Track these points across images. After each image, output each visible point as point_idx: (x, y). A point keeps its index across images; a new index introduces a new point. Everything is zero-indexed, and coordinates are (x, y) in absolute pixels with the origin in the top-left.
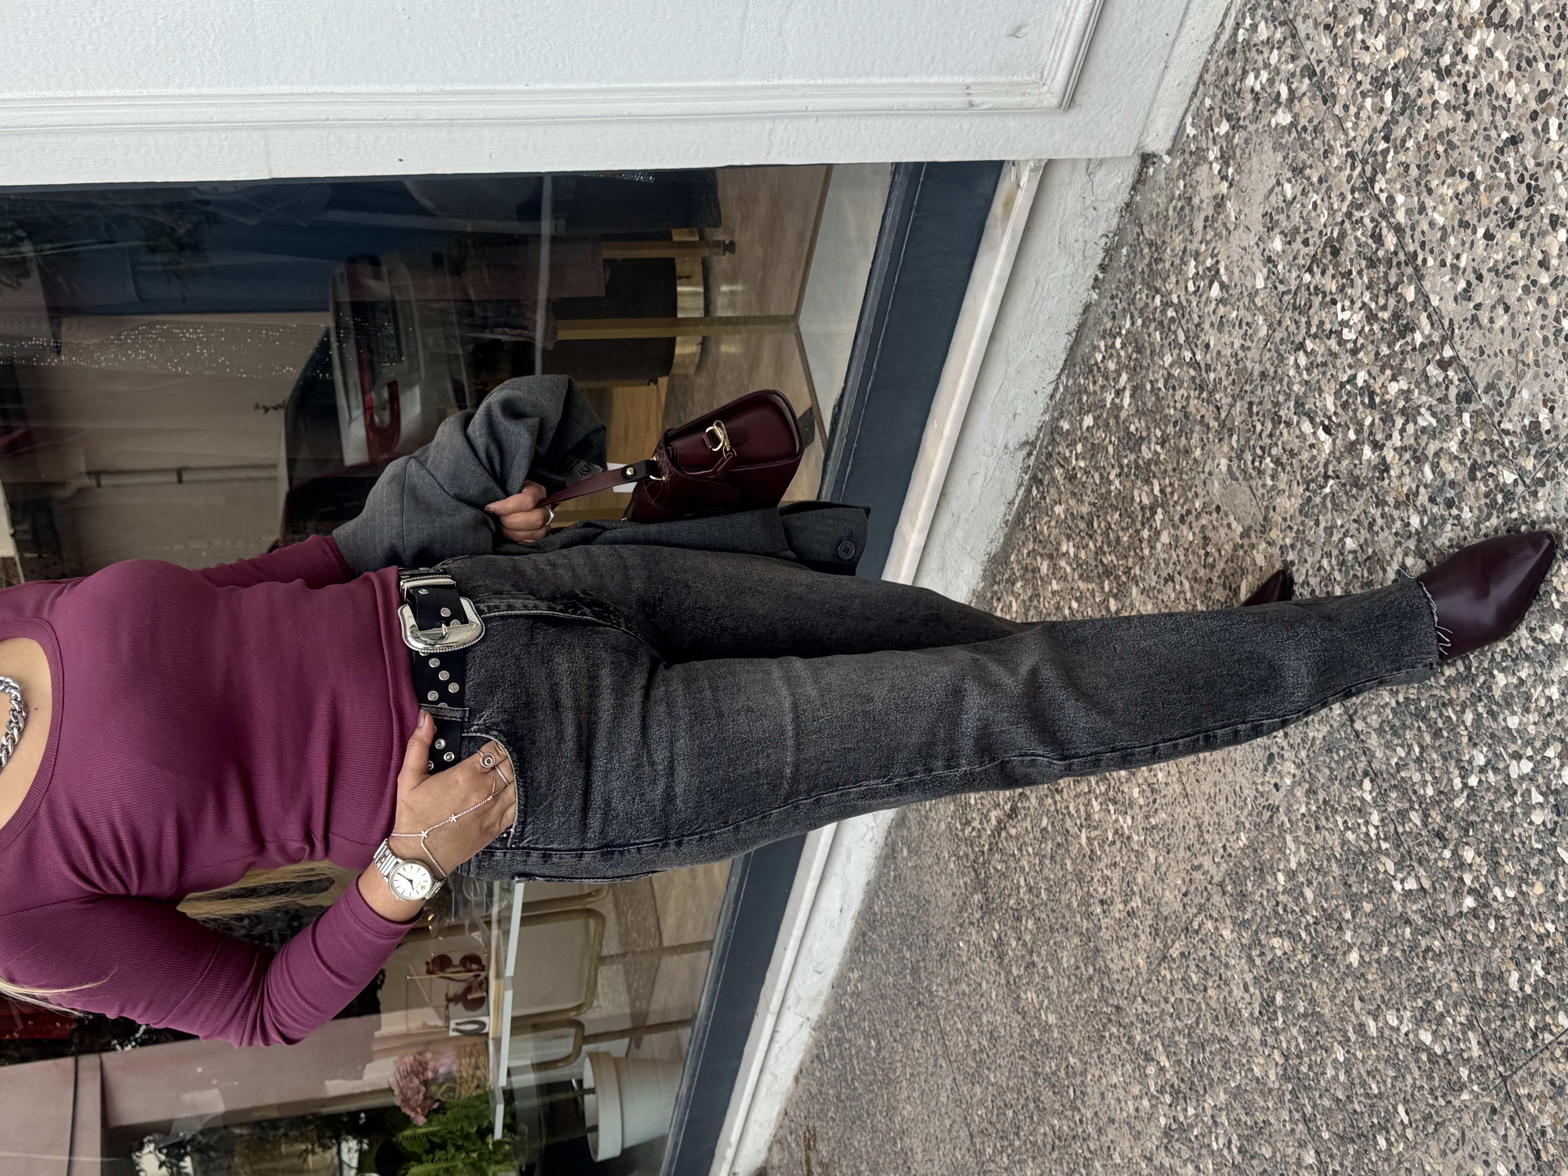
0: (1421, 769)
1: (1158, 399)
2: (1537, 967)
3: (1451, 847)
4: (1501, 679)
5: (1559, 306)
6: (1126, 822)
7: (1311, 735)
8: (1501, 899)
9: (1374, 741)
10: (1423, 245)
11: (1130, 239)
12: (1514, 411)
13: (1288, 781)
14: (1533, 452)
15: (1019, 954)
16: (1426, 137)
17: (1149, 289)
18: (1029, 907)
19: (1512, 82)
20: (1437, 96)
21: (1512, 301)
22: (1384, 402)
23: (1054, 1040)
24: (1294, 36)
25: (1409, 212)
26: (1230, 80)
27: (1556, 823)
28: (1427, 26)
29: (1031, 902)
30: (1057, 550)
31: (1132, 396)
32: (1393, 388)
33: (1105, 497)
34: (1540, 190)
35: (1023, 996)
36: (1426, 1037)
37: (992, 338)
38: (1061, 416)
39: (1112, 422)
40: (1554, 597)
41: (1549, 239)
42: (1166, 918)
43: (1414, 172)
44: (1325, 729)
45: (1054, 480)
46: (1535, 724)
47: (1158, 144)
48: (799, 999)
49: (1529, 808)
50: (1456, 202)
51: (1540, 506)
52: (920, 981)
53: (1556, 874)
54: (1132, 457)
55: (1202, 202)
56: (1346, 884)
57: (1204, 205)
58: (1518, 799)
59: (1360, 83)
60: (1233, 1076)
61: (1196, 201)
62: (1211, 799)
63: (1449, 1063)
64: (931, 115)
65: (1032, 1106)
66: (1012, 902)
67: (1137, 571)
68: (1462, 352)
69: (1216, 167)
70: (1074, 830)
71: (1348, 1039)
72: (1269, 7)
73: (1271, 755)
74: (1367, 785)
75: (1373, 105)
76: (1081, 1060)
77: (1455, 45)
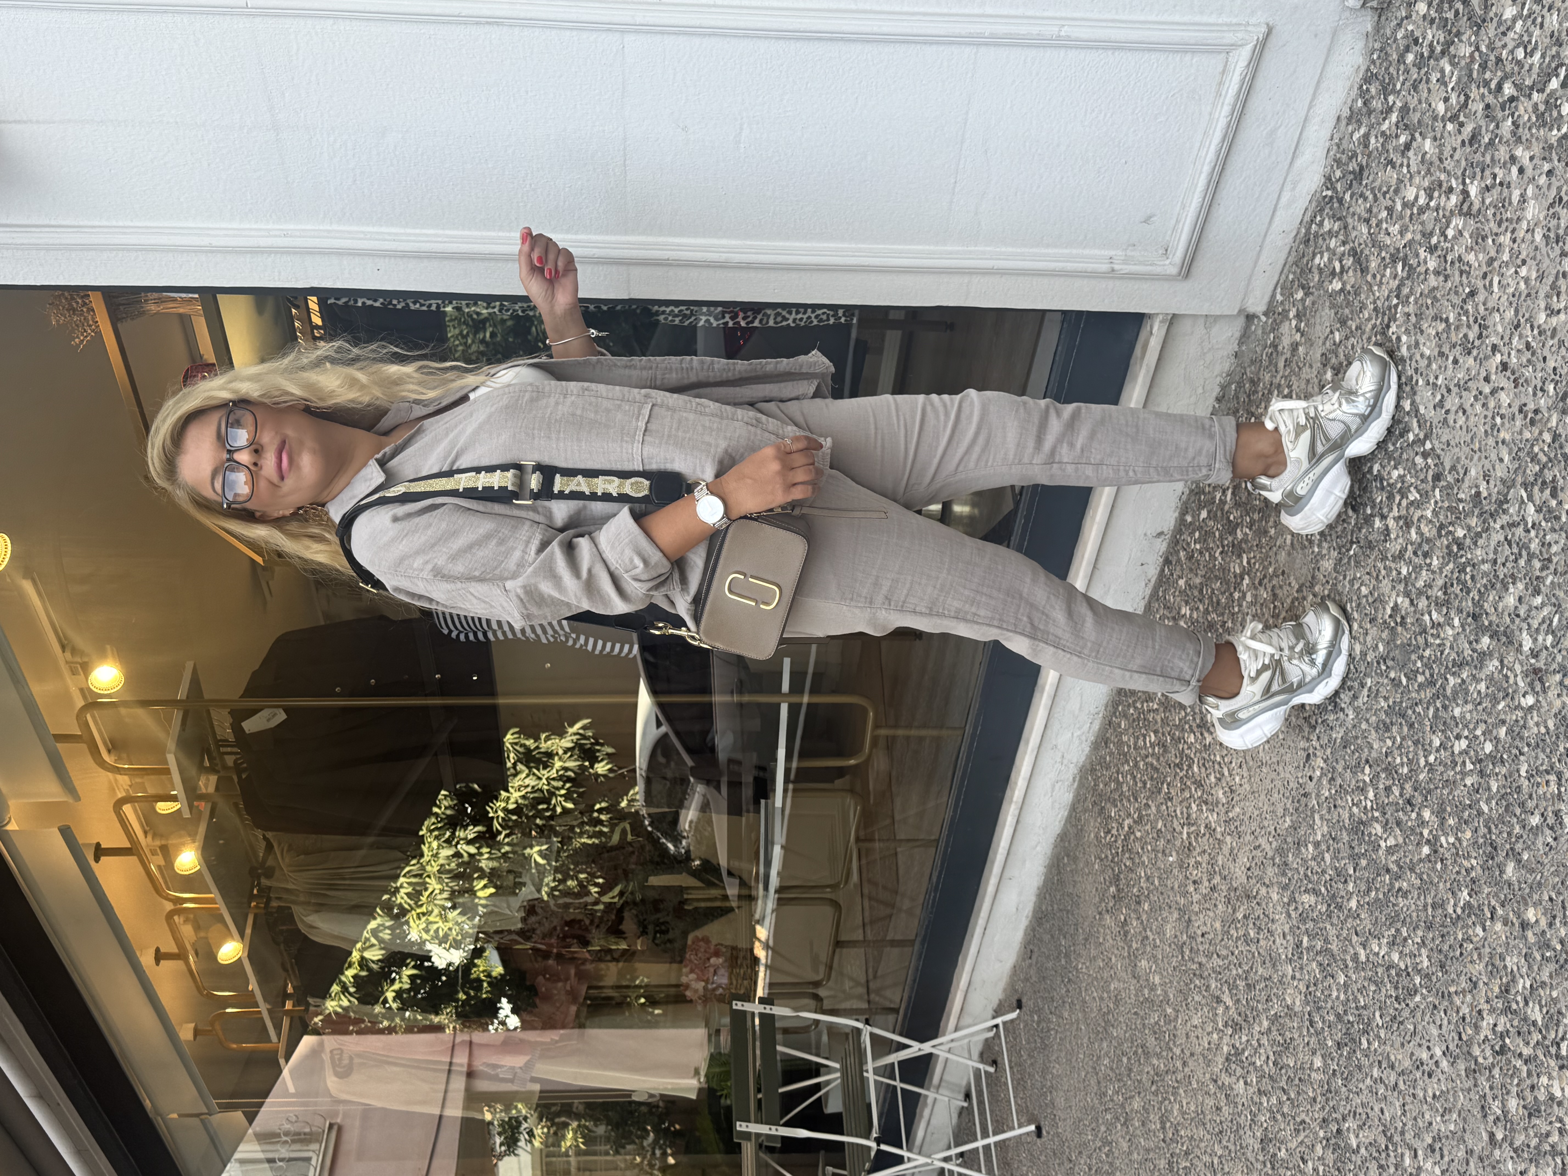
0: (1401, 755)
2: (1465, 893)
3: (1417, 810)
4: (1452, 681)
5: (1495, 408)
6: (1213, 818)
8: (1445, 845)
9: (1373, 737)
10: (1416, 370)
11: (1237, 378)
12: (1465, 485)
13: (1318, 773)
14: (1476, 513)
15: (1137, 930)
16: (1421, 294)
18: (1146, 893)
19: (1473, 253)
20: (1428, 266)
21: (1467, 407)
22: (1389, 485)
23: (1158, 996)
24: (1345, 228)
25: (1409, 348)
26: (1305, 260)
27: (1480, 784)
28: (1424, 217)
29: (1148, 888)
31: (1233, 493)
32: (1395, 474)
33: (1211, 570)
34: (1486, 327)
35: (1139, 964)
36: (1395, 957)
38: (1186, 512)
39: (1219, 514)
40: (1484, 617)
42: (1236, 890)
43: (1413, 319)
45: (1179, 560)
46: (1470, 712)
47: (1257, 307)
49: (1464, 774)
50: (1437, 339)
51: (1479, 552)
52: (1071, 963)
54: (1230, 539)
55: (1284, 348)
56: (1351, 847)
57: (1285, 351)
58: (1458, 769)
59: (1383, 258)
60: (1273, 1006)
61: (1280, 348)
62: (1269, 793)
63: (1408, 974)
64: (1084, 277)
65: (1140, 1050)
66: (1135, 890)
67: (1230, 624)
68: (1437, 446)
69: (1294, 323)
70: (1178, 828)
71: (1347, 967)
72: (1331, 209)
73: (1309, 755)
74: (1367, 770)
75: (1391, 273)
76: (1174, 1009)
77: (1441, 229)
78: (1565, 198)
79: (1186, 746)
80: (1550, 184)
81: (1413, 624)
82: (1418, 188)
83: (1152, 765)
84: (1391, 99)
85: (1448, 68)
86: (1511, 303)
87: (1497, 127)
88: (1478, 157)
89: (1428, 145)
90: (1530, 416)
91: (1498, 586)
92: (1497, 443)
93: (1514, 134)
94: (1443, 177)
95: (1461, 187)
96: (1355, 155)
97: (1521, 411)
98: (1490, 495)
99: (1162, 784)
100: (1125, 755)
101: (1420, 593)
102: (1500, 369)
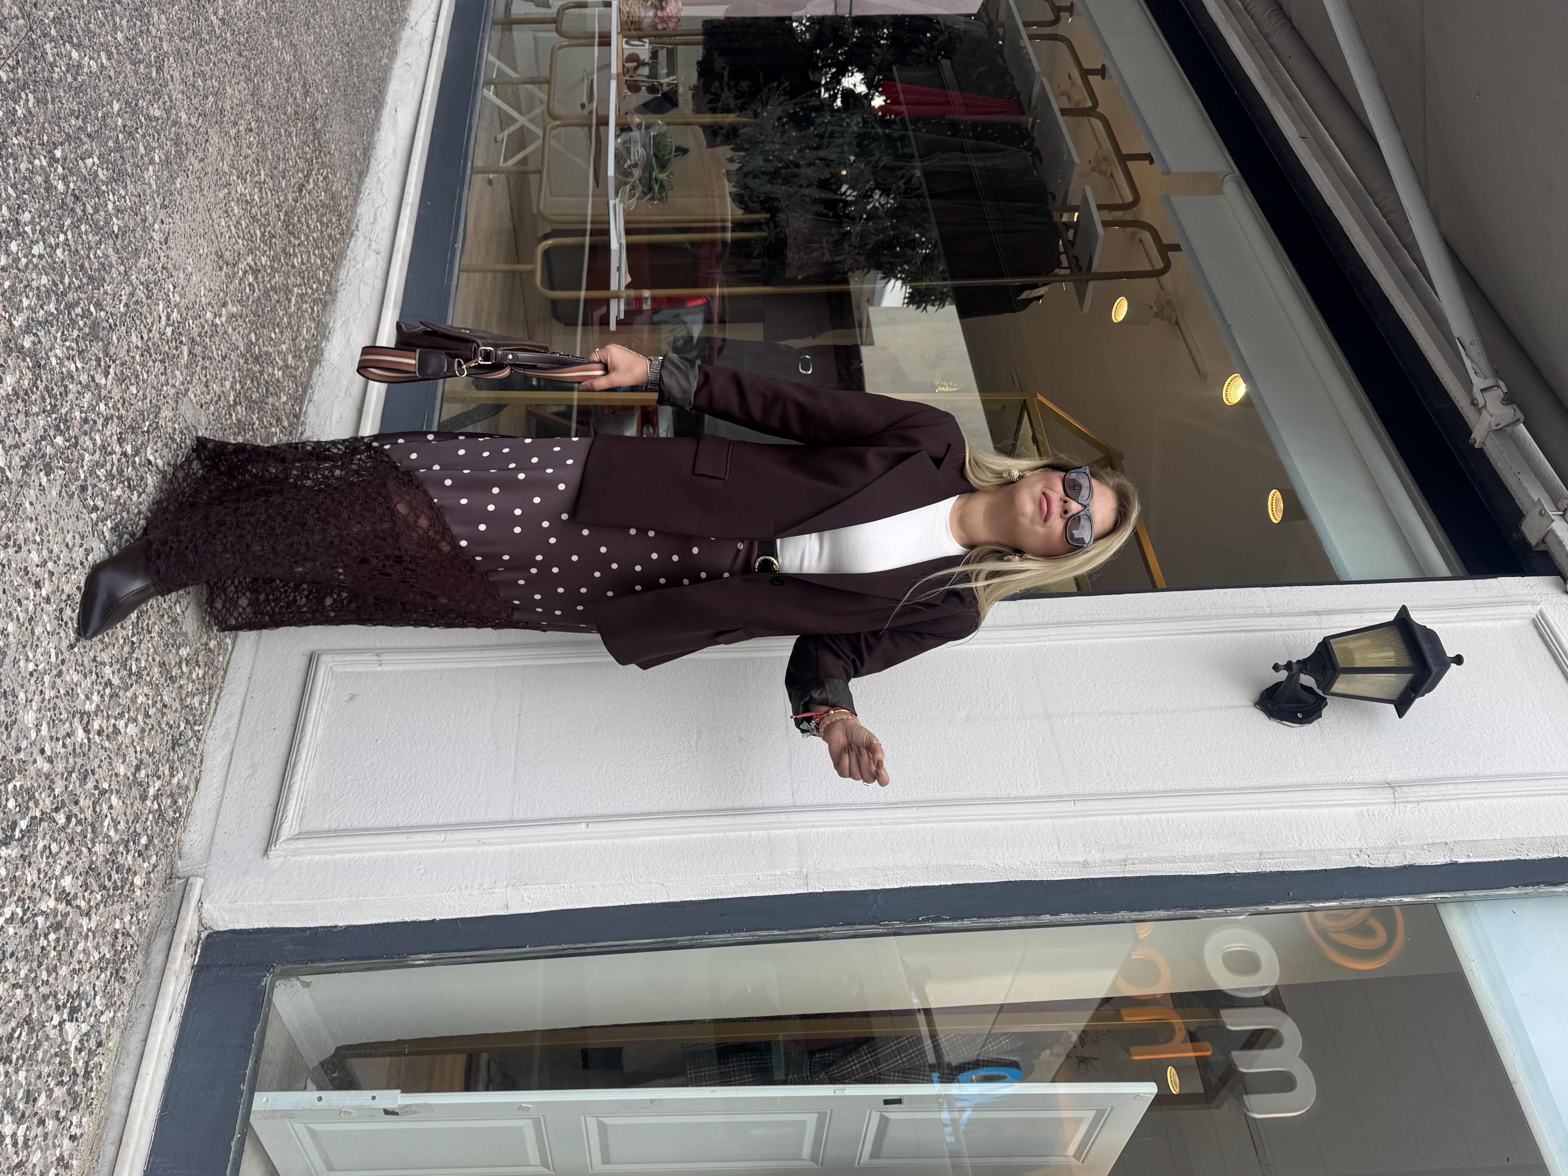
0: (89, 242)
2: (20, 112)
3: (70, 191)
4: (52, 307)
5: (42, 549)
6: (240, 188)
7: (146, 260)
8: (42, 157)
9: (114, 258)
12: (59, 482)
13: (156, 226)
14: (48, 457)
15: (295, 88)
16: (114, 645)
18: (290, 122)
19: (75, 681)
20: (111, 669)
21: (65, 550)
22: (123, 482)
23: (274, 27)
24: (181, 700)
26: (210, 672)
27: (17, 213)
28: (118, 710)
29: (289, 126)
30: (284, 372)
32: (118, 492)
34: (57, 618)
35: (292, 57)
36: (75, 55)
40: (30, 365)
41: (50, 590)
42: (216, 122)
44: (139, 265)
46: (33, 280)
48: (421, 44)
49: (32, 222)
51: (42, 423)
52: (348, 61)
53: (15, 178)
54: (248, 436)
56: (123, 158)
58: (38, 227)
59: (148, 675)
62: (196, 210)
63: (62, 38)
67: (241, 361)
68: (87, 517)
70: (268, 179)
71: (116, 47)
72: (194, 716)
73: (166, 244)
74: (116, 229)
75: (140, 663)
76: (259, 14)
77: (104, 701)
78: (3, 729)
79: (268, 253)
80: (17, 741)
81: (90, 359)
82: (126, 734)
83: (294, 237)
84: (156, 807)
85: (112, 833)
86: (38, 639)
87: (66, 787)
88: (80, 761)
89: (122, 770)
90: (12, 543)
91: (21, 393)
92: (37, 519)
93: (53, 782)
94: (107, 744)
95: (91, 736)
96: (180, 759)
97: (20, 547)
98: (38, 474)
99: (285, 220)
100: (317, 247)
101: (87, 387)
102: (41, 583)
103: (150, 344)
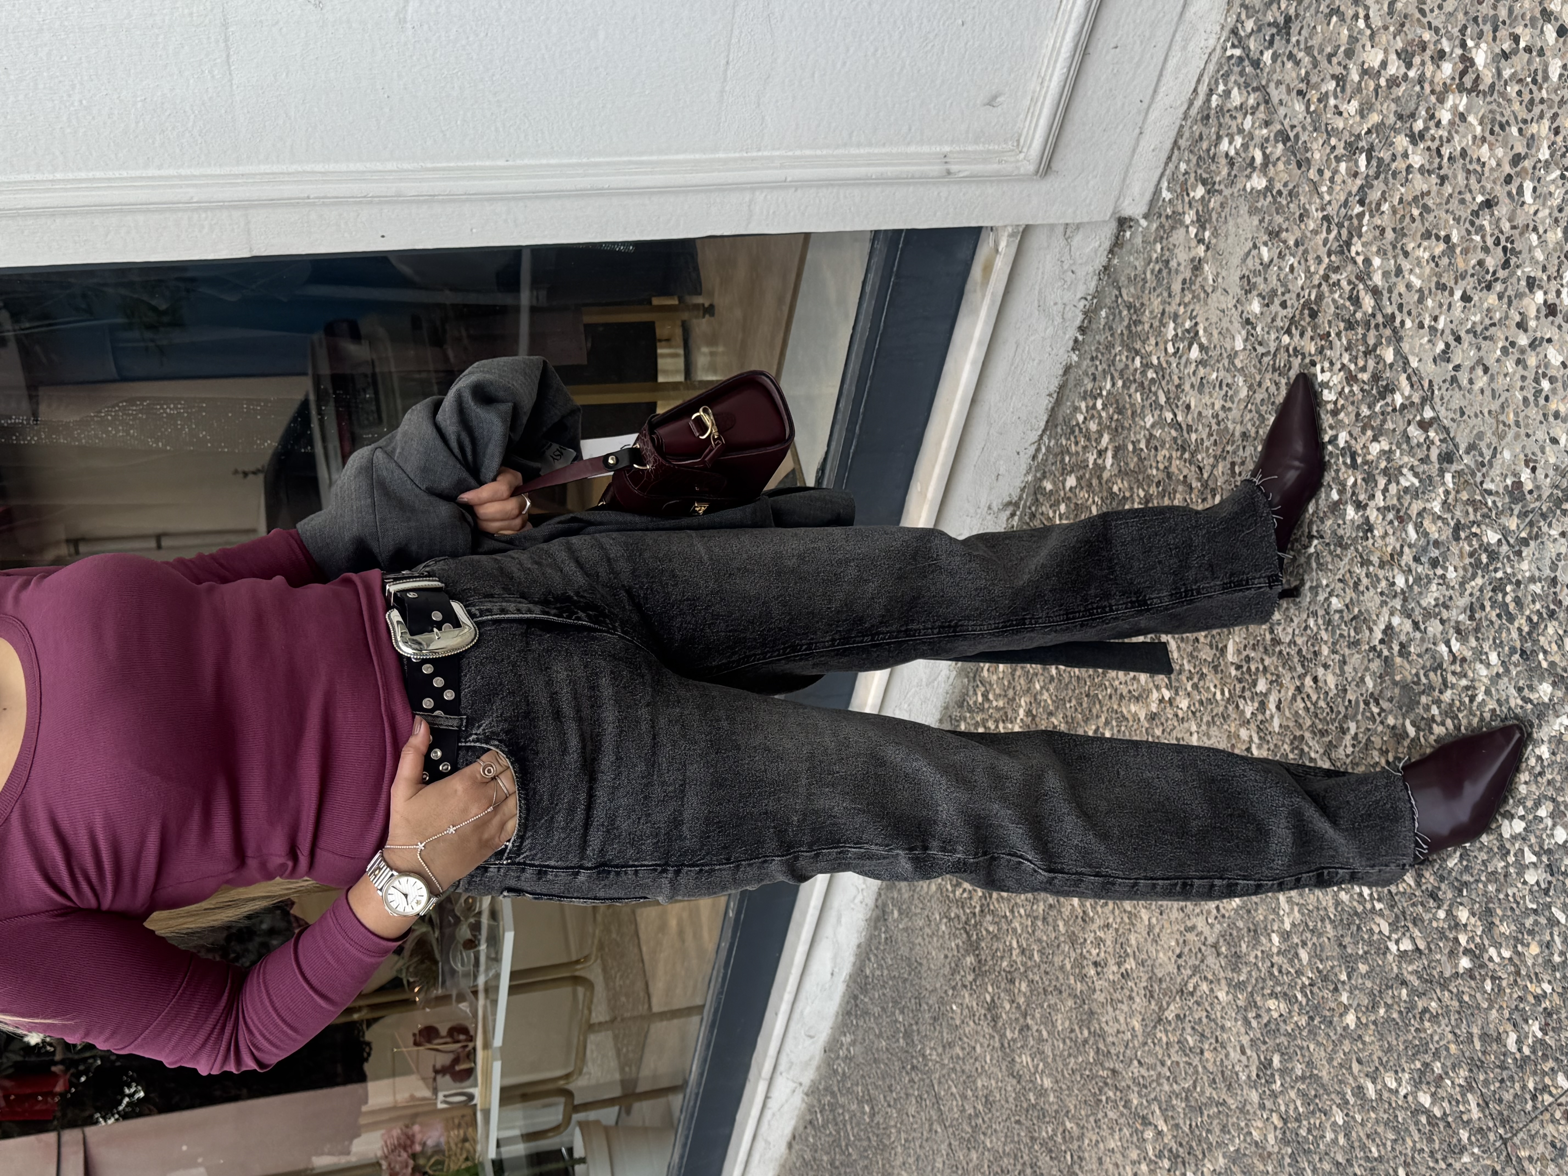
1: (1140, 459)
2: (1535, 1028)
3: (1445, 907)
5: (1538, 367)
8: (1497, 959)
10: (1400, 307)
11: (1108, 301)
12: (1496, 471)
14: (1516, 512)
15: (1013, 1017)
16: (1401, 201)
17: (1129, 350)
18: (1022, 969)
19: (1486, 146)
20: (1410, 161)
21: (1491, 362)
22: (1365, 462)
23: (1050, 1104)
24: (1267, 102)
25: (1386, 275)
26: (1205, 145)
27: (1550, 883)
28: (1400, 91)
29: (1024, 964)
31: (1114, 457)
32: (1375, 449)
34: (1516, 253)
35: (1017, 1059)
36: (1425, 1099)
37: (974, 401)
38: (1044, 477)
39: (1095, 482)
40: (1541, 656)
41: (1526, 301)
42: (1160, 980)
43: (1390, 235)
47: (1135, 208)
48: (791, 1064)
49: (1522, 868)
50: (1433, 265)
51: (1525, 566)
52: (914, 1045)
53: (1551, 934)
55: (1179, 264)
56: (1340, 945)
57: (1182, 268)
58: (1511, 859)
59: (1334, 148)
60: (1232, 1140)
61: (1173, 264)
63: (1448, 1125)
64: (909, 184)
65: (1029, 1171)
66: (1005, 964)
68: (1443, 413)
69: (1193, 231)
71: (1347, 1102)
72: (1242, 73)
75: (1348, 169)
76: (1078, 1125)
77: (1428, 110)
81: (1419, 655)
82: (1386, 51)
86: (1556, 221)
92: (1546, 416)
94: (1427, 36)
95: (1459, 51)
98: (1538, 488)
101: (1429, 614)
102: (1544, 311)
103: (1300, 670)
